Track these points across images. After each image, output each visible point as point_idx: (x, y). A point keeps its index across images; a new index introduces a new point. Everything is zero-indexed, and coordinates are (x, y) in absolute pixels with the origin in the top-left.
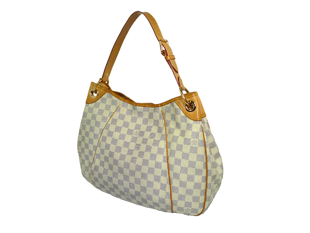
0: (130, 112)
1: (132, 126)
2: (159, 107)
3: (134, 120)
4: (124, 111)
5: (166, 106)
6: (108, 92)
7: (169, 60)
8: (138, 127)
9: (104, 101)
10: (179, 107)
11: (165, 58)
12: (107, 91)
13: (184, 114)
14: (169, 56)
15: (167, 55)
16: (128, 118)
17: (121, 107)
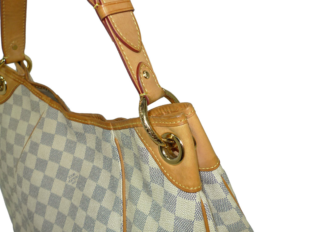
0: (62, 130)
1: (66, 160)
2: (110, 129)
3: (70, 147)
4: (51, 126)
5: (122, 131)
6: (22, 84)
7: (107, 17)
8: (77, 164)
9: (19, 101)
10: (145, 145)
11: (97, 10)
12: (19, 83)
13: (158, 164)
14: (107, 5)
15: (100, 4)
16: (59, 143)
17: (45, 117)
